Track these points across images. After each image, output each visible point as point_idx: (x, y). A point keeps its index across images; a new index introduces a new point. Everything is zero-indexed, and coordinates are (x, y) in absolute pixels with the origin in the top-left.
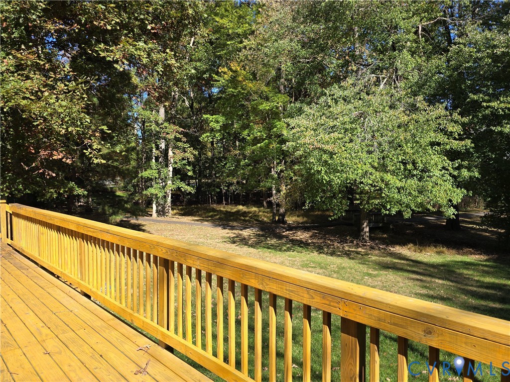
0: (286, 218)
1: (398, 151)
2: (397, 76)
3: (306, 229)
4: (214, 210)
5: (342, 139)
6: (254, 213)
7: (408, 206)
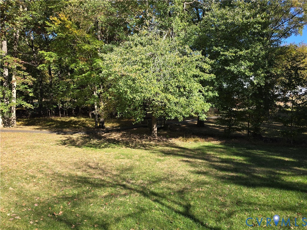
0: (105, 125)
1: (175, 80)
2: (173, 33)
3: (118, 131)
4: (52, 121)
5: (141, 70)
6: (82, 122)
7: (181, 114)
